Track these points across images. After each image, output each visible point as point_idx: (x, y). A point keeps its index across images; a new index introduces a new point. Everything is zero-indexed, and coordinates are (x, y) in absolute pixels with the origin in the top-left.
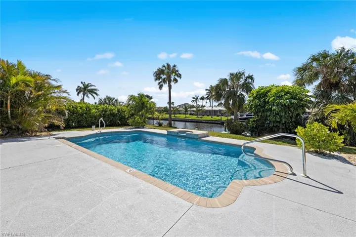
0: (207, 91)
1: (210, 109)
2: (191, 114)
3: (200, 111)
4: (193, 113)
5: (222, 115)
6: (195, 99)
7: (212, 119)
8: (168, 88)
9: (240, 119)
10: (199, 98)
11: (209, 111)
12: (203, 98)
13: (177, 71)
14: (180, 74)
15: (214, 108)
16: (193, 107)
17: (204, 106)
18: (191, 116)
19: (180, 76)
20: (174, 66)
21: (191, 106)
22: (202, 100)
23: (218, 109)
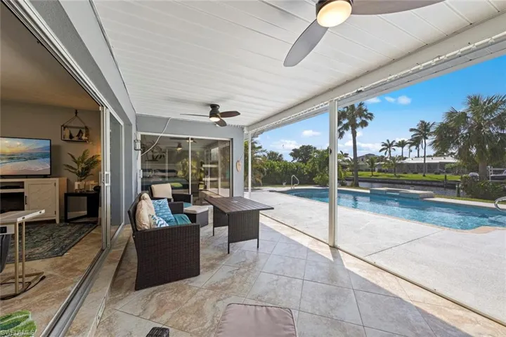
0: (413, 133)
1: (421, 161)
2: (380, 171)
3: (399, 166)
4: (384, 169)
5: (447, 172)
6: (388, 146)
7: (424, 178)
8: (351, 135)
9: (493, 178)
10: (394, 144)
11: (418, 165)
12: (402, 144)
13: (366, 110)
14: (371, 114)
15: (429, 161)
16: (382, 159)
17: (405, 158)
18: (381, 174)
19: (371, 116)
20: (361, 104)
21: (379, 157)
22: (401, 148)
23: (438, 161)
